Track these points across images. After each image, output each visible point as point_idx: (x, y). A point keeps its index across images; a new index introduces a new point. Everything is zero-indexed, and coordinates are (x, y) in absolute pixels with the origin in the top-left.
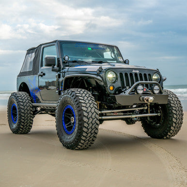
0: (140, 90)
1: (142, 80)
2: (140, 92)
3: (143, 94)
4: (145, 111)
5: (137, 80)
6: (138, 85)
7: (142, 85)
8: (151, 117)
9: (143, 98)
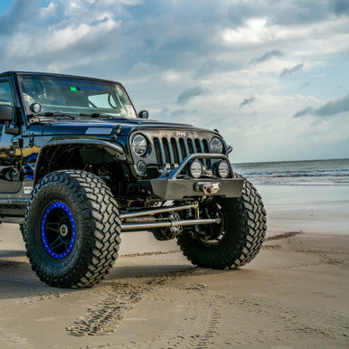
0: (197, 169)
1: (199, 151)
2: (196, 174)
3: (201, 177)
4: (190, 214)
5: (192, 152)
6: (193, 160)
7: (201, 160)
8: (202, 226)
9: (201, 186)
